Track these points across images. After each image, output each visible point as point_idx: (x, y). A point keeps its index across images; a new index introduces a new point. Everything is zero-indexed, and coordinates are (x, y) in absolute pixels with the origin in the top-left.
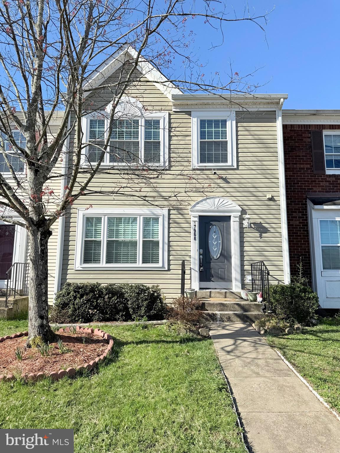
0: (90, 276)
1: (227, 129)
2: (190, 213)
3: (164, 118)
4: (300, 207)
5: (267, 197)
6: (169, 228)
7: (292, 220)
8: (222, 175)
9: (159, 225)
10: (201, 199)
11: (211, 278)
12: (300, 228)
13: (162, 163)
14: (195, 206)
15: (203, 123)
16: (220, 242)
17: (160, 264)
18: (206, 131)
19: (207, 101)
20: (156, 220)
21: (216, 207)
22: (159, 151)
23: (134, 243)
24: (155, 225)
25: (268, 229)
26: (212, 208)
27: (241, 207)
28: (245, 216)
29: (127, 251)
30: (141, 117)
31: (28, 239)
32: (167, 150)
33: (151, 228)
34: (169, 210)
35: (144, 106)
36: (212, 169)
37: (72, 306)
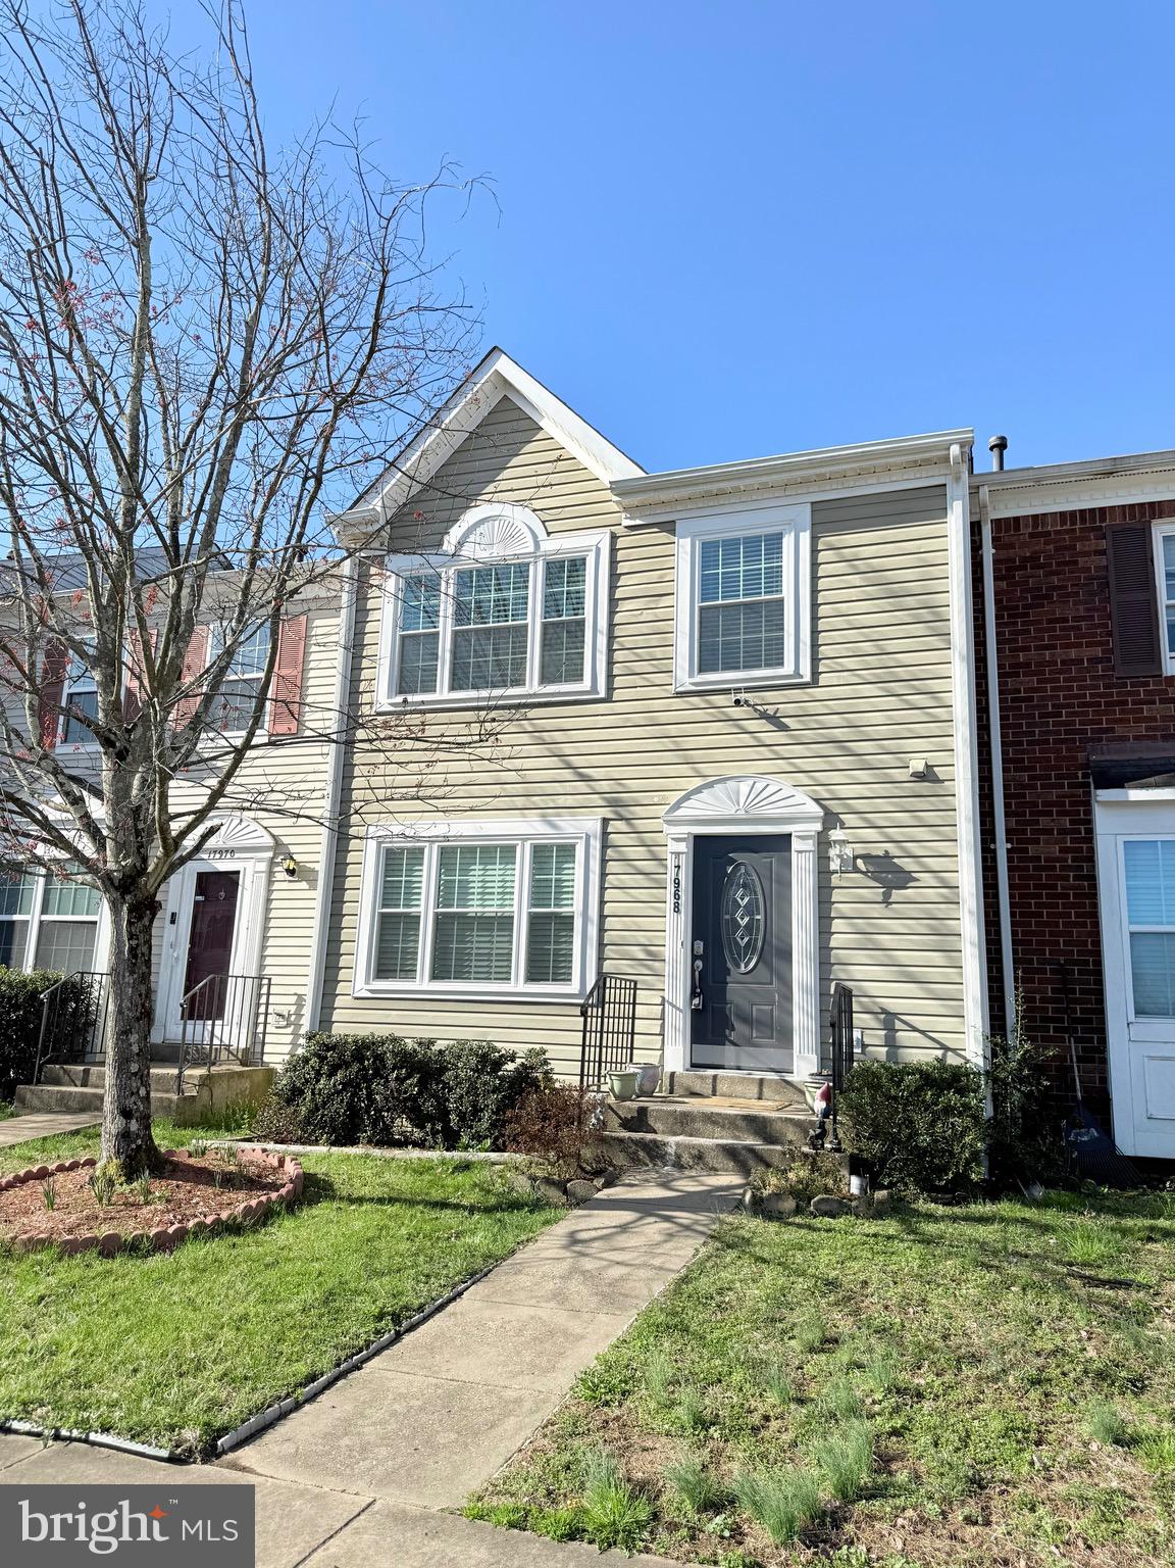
0: (389, 1016)
1: (784, 564)
2: (665, 828)
3: (598, 550)
4: (1063, 796)
5: (911, 770)
6: (603, 875)
7: (1037, 841)
8: (765, 707)
9: (577, 865)
10: (698, 782)
11: (727, 1032)
12: (1062, 868)
13: (586, 684)
14: (677, 806)
15: (709, 553)
16: (758, 917)
17: (574, 987)
18: (718, 574)
19: (722, 485)
20: (567, 852)
21: (741, 804)
22: (583, 648)
23: (505, 922)
24: (566, 866)
25: (914, 875)
26: (730, 810)
27: (823, 807)
28: (836, 834)
29: (488, 945)
30: (535, 555)
31: (268, 910)
32: (602, 641)
33: (554, 877)
34: (605, 821)
35: (543, 522)
36: (726, 691)
37: (309, 1096)
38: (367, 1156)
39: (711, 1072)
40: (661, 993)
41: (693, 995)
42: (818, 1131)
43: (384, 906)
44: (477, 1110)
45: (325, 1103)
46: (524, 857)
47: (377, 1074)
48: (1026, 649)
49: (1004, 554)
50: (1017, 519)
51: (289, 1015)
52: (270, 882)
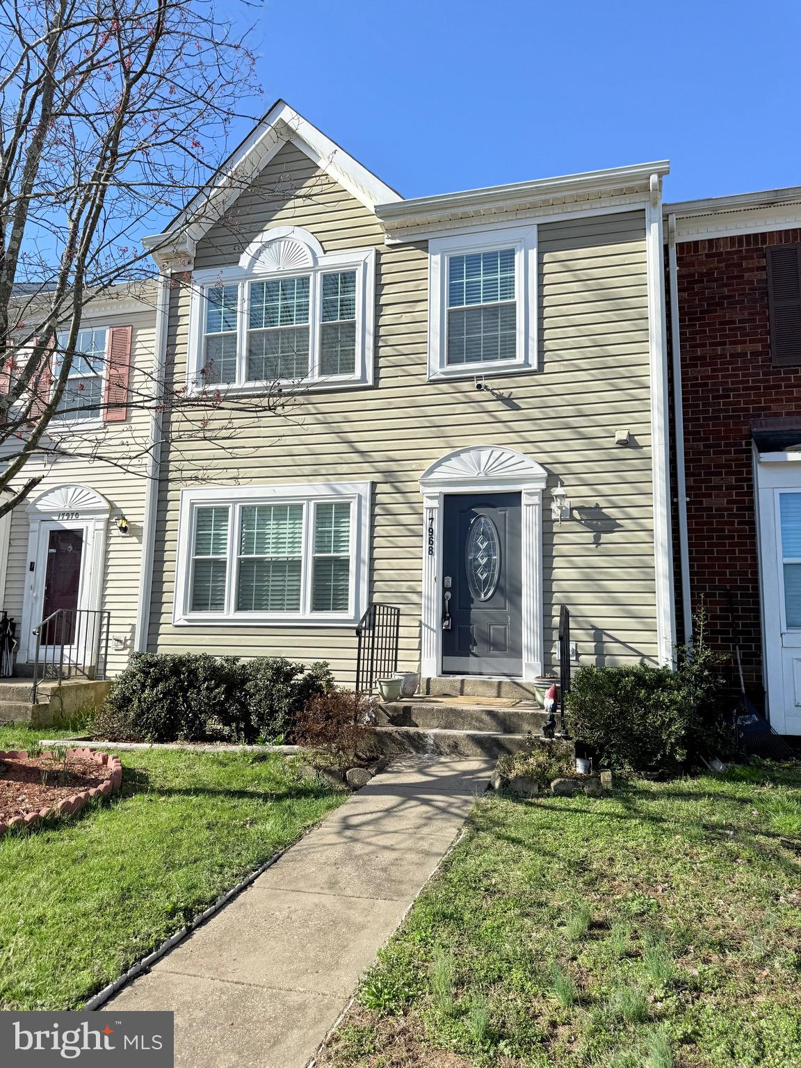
1: (516, 274)
2: (422, 489)
3: (365, 265)
4: (731, 460)
5: (616, 439)
6: (372, 527)
7: (710, 496)
8: (501, 391)
9: (351, 520)
10: (448, 452)
11: (471, 647)
12: (729, 516)
13: (357, 374)
14: (431, 471)
15: (455, 266)
16: (494, 557)
17: (350, 614)
18: (462, 283)
19: (466, 209)
20: (343, 509)
21: (482, 469)
22: (354, 345)
23: (295, 565)
24: (343, 520)
25: (618, 521)
26: (473, 474)
27: (546, 469)
28: (558, 491)
29: (281, 583)
30: (314, 269)
31: (106, 559)
32: (370, 340)
33: (333, 529)
34: (374, 484)
35: (321, 242)
36: (470, 379)
37: (136, 703)
38: (183, 751)
39: (459, 677)
40: (419, 617)
41: (444, 618)
42: (549, 722)
43: (197, 554)
44: (273, 712)
45: (149, 709)
46: (309, 513)
47: (191, 685)
48: (703, 345)
49: (685, 271)
50: (696, 243)
51: (126, 640)
52: (107, 538)
